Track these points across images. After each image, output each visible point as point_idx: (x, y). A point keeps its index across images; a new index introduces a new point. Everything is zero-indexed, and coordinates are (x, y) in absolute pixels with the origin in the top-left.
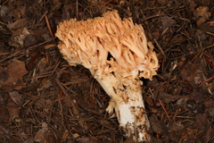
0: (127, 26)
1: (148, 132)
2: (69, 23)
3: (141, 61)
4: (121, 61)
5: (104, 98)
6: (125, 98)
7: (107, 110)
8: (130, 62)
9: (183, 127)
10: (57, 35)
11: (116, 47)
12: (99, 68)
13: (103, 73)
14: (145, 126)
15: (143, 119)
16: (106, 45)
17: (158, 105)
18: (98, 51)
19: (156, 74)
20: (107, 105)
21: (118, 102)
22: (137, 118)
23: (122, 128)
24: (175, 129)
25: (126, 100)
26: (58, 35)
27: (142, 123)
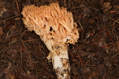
0: (63, 13)
1: (69, 74)
2: (30, 7)
3: (69, 34)
4: (58, 32)
5: (46, 51)
6: (58, 53)
7: (47, 58)
8: (63, 34)
9: (90, 70)
11: (56, 25)
12: (45, 35)
13: (47, 38)
14: (68, 70)
15: (67, 66)
16: (50, 23)
17: (77, 57)
18: (45, 25)
19: (77, 41)
20: (47, 56)
21: (54, 55)
22: (64, 65)
24: (85, 71)
25: (59, 54)
26: (23, 13)
27: (66, 68)
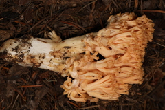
0: (121, 87)
1: (14, 61)
2: (150, 33)
3: (82, 85)
4: (91, 67)
5: (65, 34)
6: (56, 54)
7: (53, 32)
8: (86, 75)
9: (8, 96)
10: (144, 16)
11: (107, 68)
12: (94, 43)
13: (88, 44)
14: (21, 61)
15: (28, 62)
16: (113, 59)
17: (38, 82)
18: (111, 49)
19: (65, 93)
20: (57, 33)
21: (55, 45)
22: (32, 57)
23: (29, 39)
24: (9, 87)
25: (53, 54)
27: (25, 59)
